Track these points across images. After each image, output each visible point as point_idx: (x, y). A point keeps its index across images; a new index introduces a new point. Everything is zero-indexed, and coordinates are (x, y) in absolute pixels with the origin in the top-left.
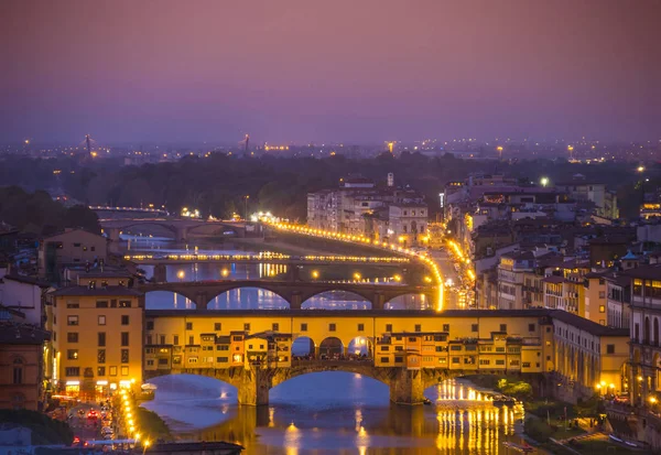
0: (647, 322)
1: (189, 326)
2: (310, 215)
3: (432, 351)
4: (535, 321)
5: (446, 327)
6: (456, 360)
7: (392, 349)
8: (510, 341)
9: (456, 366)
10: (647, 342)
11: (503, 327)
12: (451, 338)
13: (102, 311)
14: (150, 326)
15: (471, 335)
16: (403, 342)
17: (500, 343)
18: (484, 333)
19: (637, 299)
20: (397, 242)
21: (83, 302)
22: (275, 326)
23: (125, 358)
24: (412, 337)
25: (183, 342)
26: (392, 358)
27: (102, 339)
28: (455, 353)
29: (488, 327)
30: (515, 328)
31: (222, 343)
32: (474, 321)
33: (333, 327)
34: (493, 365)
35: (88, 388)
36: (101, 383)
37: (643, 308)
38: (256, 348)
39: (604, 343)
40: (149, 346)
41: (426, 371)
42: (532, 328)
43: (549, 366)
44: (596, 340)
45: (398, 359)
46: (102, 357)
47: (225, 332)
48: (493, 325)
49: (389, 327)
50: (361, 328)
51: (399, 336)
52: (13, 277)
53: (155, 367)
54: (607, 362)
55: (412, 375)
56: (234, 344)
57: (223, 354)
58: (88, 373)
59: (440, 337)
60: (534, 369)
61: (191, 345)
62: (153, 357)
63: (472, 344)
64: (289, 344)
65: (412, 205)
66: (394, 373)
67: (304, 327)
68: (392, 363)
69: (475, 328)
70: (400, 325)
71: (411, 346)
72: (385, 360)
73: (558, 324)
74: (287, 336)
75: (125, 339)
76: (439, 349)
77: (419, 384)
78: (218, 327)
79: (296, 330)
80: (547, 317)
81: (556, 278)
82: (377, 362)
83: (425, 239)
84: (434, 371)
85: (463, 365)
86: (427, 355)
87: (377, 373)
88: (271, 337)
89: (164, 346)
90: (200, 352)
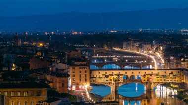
1: (99, 73)
2: (124, 47)
4: (179, 71)
5: (159, 73)
6: (161, 80)
7: (146, 77)
8: (173, 76)
9: (161, 82)
11: (172, 72)
12: (160, 75)
13: (80, 69)
14: (90, 73)
16: (149, 76)
17: (171, 76)
18: (167, 74)
20: (144, 53)
21: (76, 67)
22: (119, 73)
23: (86, 80)
24: (151, 75)
25: (98, 77)
27: (80, 76)
28: (161, 79)
29: (169, 72)
30: (175, 72)
31: (107, 77)
32: (165, 71)
33: (133, 73)
34: (170, 81)
35: (77, 88)
36: (80, 87)
38: (115, 78)
40: (90, 77)
41: (154, 83)
42: (178, 72)
43: (182, 81)
45: (148, 80)
46: (80, 80)
47: (108, 74)
48: (170, 72)
49: (146, 73)
50: (139, 73)
51: (148, 75)
52: (61, 62)
53: (92, 82)
55: (151, 84)
56: (110, 77)
57: (107, 79)
58: (77, 84)
59: (157, 75)
60: (179, 82)
61: (100, 77)
62: (91, 80)
63: (165, 76)
64: (122, 77)
65: (148, 44)
66: (147, 83)
67: (126, 73)
68: (146, 81)
69: (165, 73)
70: (148, 72)
71: (151, 77)
72: (145, 80)
73: (185, 72)
74: (122, 75)
75: (85, 76)
76: (157, 78)
77: (153, 86)
78: (106, 73)
79: (124, 74)
80: (182, 70)
81: (184, 61)
82: (143, 81)
83: (151, 52)
84: (156, 83)
85: (163, 81)
86: (154, 79)
87: (143, 83)
88: (118, 75)
89: (94, 78)
90: (102, 79)
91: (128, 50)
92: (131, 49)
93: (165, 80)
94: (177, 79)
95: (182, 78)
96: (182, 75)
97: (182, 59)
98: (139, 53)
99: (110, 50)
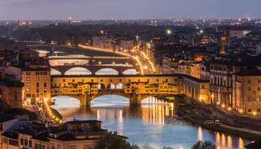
0: (215, 78)
1: (64, 80)
2: (94, 43)
3: (144, 88)
4: (177, 78)
5: (148, 80)
6: (151, 91)
7: (130, 87)
8: (169, 84)
9: (151, 93)
10: (215, 84)
11: (167, 80)
12: (150, 84)
13: (38, 76)
14: (52, 81)
15: (157, 83)
16: (134, 85)
17: (166, 85)
18: (161, 82)
19: (212, 70)
20: (124, 52)
21: (32, 72)
22: (92, 80)
24: (137, 83)
25: (62, 85)
26: (131, 90)
27: (38, 84)
28: (151, 88)
29: (162, 79)
30: (171, 80)
31: (75, 86)
32: (157, 78)
33: (111, 80)
35: (33, 102)
36: (37, 99)
37: (214, 73)
38: (86, 87)
39: (201, 84)
40: (52, 87)
41: (142, 94)
42: (176, 80)
43: (182, 92)
44: (198, 84)
45: (133, 91)
46: (38, 91)
47: (76, 82)
48: (164, 79)
49: (130, 80)
50: (120, 80)
51: (133, 83)
52: (11, 65)
53: (53, 94)
54: (202, 91)
55: (137, 96)
56: (79, 87)
57: (75, 89)
58: (34, 96)
59: (146, 83)
60: (176, 93)
61: (65, 87)
62: (53, 90)
63: (156, 85)
64: (97, 86)
65: (129, 40)
67: (102, 81)
68: (130, 92)
69: (158, 80)
70: (133, 79)
71: (137, 86)
72: (128, 91)
73: (185, 78)
75: (45, 85)
76: (146, 87)
78: (74, 81)
80: (181, 76)
81: (183, 64)
82: (126, 92)
83: (133, 51)
84: (144, 94)
85: (154, 92)
86: (142, 89)
87: (126, 95)
88: (91, 84)
89: (56, 87)
90: (68, 89)
91: (100, 48)
92: (105, 47)
93: (156, 91)
94: (174, 89)
95: (181, 87)
96: (181, 83)
97: (180, 62)
98: (117, 52)
99: (74, 48)
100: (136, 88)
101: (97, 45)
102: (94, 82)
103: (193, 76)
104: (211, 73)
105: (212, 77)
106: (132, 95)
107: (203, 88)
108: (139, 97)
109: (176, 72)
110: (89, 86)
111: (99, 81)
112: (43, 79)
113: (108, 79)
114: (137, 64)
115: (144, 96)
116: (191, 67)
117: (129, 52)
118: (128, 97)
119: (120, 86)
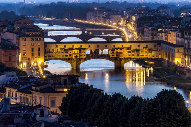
0: (189, 43)
1: (57, 46)
2: (88, 18)
3: (127, 53)
4: (156, 44)
5: (131, 46)
6: (133, 55)
7: (115, 52)
8: (149, 50)
9: (133, 57)
10: (189, 48)
11: (147, 46)
12: (132, 49)
13: (32, 41)
15: (138, 48)
17: (146, 50)
18: (141, 47)
19: (186, 36)
20: (113, 25)
21: (27, 39)
22: (81, 46)
23: (39, 55)
24: (121, 49)
25: (55, 51)
26: (115, 55)
27: (32, 50)
28: (133, 53)
29: (143, 45)
30: (150, 46)
31: (66, 51)
32: (138, 44)
34: (144, 57)
35: (29, 65)
36: (32, 63)
37: (188, 39)
38: (76, 53)
39: (176, 49)
40: (45, 52)
41: (125, 59)
42: (155, 46)
43: (160, 57)
44: (174, 48)
45: (117, 55)
46: (33, 55)
47: (67, 48)
49: (114, 46)
50: (106, 46)
51: (117, 49)
52: (8, 31)
53: (47, 58)
54: (177, 55)
55: (121, 60)
56: (70, 52)
57: (66, 54)
58: (29, 59)
59: (128, 49)
60: (155, 58)
61: (57, 52)
62: (46, 55)
63: (138, 51)
64: (85, 51)
65: (117, 14)
67: (90, 47)
68: (115, 57)
69: (139, 46)
71: (121, 52)
72: (113, 56)
73: (162, 44)
74: (85, 49)
75: (39, 50)
76: (129, 52)
78: (65, 46)
80: (159, 43)
81: (161, 32)
82: (111, 57)
83: (121, 24)
84: (127, 59)
85: (136, 57)
86: (125, 54)
87: (110, 59)
88: (80, 49)
89: (50, 52)
90: (60, 54)
91: (93, 21)
92: (96, 21)
93: (138, 55)
94: (153, 54)
95: (159, 52)
96: (159, 48)
97: (160, 30)
98: (107, 25)
99: (71, 22)
100: (120, 53)
101: (90, 19)
102: (83, 48)
103: (170, 42)
104: (185, 38)
105: (186, 42)
106: (117, 59)
107: (178, 52)
108: (123, 61)
109: (155, 39)
110: (78, 51)
111: (87, 47)
112: (37, 44)
113: (95, 45)
114: (123, 34)
115: (127, 60)
116: (169, 35)
117: (118, 25)
118: (112, 61)
119: (106, 51)
